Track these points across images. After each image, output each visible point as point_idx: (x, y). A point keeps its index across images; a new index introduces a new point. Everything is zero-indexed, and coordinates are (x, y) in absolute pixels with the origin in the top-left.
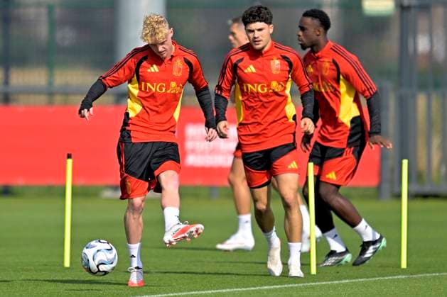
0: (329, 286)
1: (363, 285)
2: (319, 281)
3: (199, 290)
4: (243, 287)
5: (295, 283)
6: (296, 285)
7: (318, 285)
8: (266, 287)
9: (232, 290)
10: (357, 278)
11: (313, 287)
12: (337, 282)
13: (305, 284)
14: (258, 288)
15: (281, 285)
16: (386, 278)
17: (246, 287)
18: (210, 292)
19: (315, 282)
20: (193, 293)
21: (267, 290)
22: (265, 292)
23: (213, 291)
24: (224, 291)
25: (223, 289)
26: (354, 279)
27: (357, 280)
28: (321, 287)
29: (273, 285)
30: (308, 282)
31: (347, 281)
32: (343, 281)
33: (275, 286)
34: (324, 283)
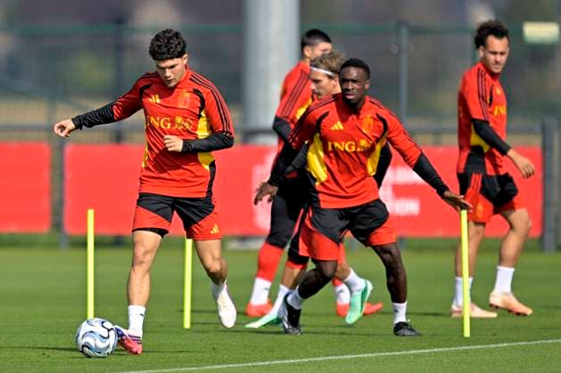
0: (485, 351)
1: (523, 349)
2: (473, 345)
3: (336, 355)
4: (387, 351)
5: (446, 347)
6: (447, 349)
7: (471, 350)
8: (413, 352)
9: (375, 355)
10: (517, 341)
11: (467, 352)
12: (493, 346)
13: (457, 348)
14: (403, 353)
15: (430, 348)
16: (550, 341)
17: (391, 351)
18: (349, 357)
19: (469, 346)
20: (330, 358)
21: (414, 354)
22: (412, 357)
23: (353, 356)
24: (365, 355)
25: (364, 353)
26: (513, 342)
27: (516, 344)
28: (476, 350)
29: (421, 349)
30: (461, 346)
31: (505, 345)
32: (500, 345)
33: (423, 351)
34: (478, 347)
